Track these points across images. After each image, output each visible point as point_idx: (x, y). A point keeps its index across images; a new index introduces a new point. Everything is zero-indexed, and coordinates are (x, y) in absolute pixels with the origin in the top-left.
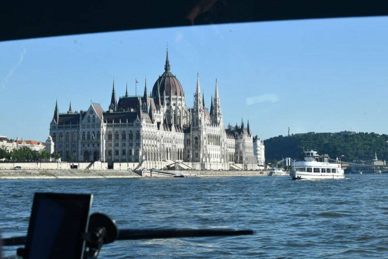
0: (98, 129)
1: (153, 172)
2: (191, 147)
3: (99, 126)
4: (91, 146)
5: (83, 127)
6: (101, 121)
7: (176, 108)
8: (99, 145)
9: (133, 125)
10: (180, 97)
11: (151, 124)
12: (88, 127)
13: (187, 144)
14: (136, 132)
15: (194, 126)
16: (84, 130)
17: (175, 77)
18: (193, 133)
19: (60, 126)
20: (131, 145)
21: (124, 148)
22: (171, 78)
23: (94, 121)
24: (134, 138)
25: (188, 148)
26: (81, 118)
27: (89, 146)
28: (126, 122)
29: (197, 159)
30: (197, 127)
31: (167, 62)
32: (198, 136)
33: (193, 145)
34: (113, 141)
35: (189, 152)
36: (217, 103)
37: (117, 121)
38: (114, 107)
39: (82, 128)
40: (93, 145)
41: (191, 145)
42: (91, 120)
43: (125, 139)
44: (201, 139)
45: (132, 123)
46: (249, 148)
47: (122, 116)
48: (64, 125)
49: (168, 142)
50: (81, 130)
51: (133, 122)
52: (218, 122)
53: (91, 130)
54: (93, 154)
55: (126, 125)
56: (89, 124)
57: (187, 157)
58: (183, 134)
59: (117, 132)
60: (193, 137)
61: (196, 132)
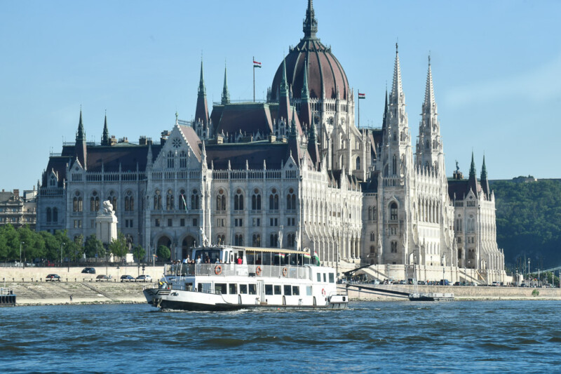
0: (194, 184)
1: (350, 288)
2: (381, 227)
3: (197, 175)
4: (176, 224)
5: (157, 177)
6: (201, 164)
7: (335, 129)
8: (196, 222)
9: (279, 176)
10: (344, 103)
11: (317, 173)
12: (170, 177)
13: (370, 219)
14: (287, 193)
15: (386, 174)
16: (157, 185)
17: (329, 51)
18: (384, 192)
19: (92, 174)
20: (274, 223)
21: (257, 229)
22: (320, 54)
23: (183, 163)
24: (282, 207)
25: (371, 228)
26: (150, 156)
27: (170, 224)
28: (262, 168)
29: (395, 256)
30: (395, 178)
31: (309, 13)
32: (399, 199)
33: (384, 221)
34: (229, 213)
35: (372, 238)
36: (432, 116)
37: (238, 164)
38: (205, 129)
39: (153, 180)
40: (182, 223)
41: (380, 221)
42: (177, 162)
43: (259, 208)
44: (406, 209)
45: (277, 171)
46: (488, 227)
47: (250, 152)
48: (103, 174)
49: (334, 215)
50: (151, 186)
51: (280, 168)
52: (433, 164)
53: (176, 186)
54: (180, 243)
55: (261, 176)
56: (171, 170)
57: (368, 250)
58: (361, 193)
59: (239, 191)
60: (383, 203)
61: (394, 189)
